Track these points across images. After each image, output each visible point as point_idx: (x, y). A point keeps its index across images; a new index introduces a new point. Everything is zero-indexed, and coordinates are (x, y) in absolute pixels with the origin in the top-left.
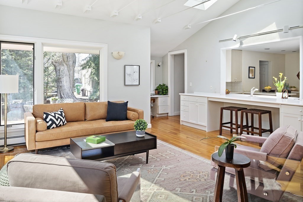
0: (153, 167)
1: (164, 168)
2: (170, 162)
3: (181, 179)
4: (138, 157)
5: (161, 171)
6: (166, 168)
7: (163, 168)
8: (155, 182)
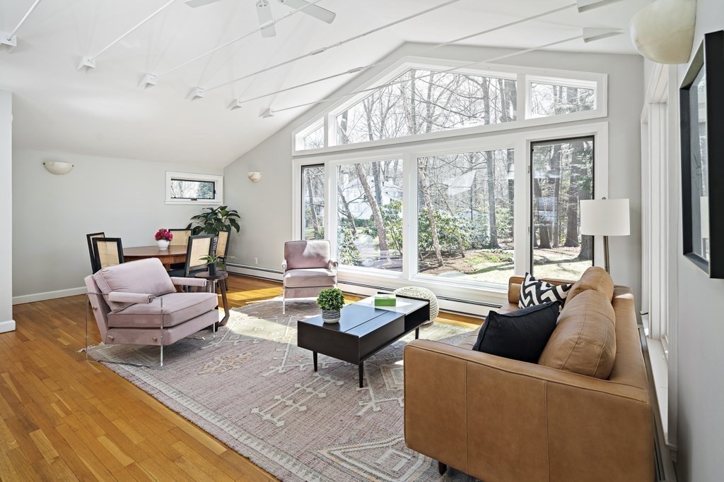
0: (302, 366)
1: (280, 368)
2: (272, 385)
3: (251, 354)
4: (345, 383)
5: (284, 362)
6: (277, 368)
7: (283, 366)
8: (288, 346)
